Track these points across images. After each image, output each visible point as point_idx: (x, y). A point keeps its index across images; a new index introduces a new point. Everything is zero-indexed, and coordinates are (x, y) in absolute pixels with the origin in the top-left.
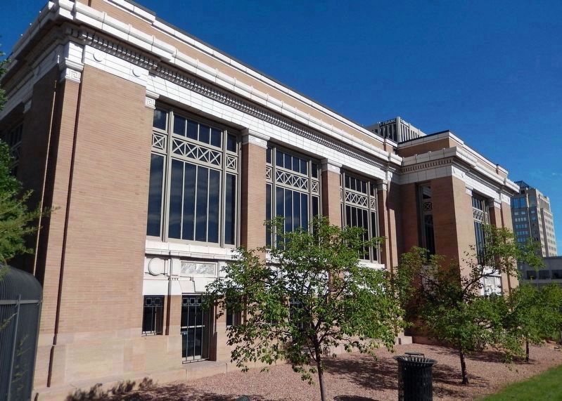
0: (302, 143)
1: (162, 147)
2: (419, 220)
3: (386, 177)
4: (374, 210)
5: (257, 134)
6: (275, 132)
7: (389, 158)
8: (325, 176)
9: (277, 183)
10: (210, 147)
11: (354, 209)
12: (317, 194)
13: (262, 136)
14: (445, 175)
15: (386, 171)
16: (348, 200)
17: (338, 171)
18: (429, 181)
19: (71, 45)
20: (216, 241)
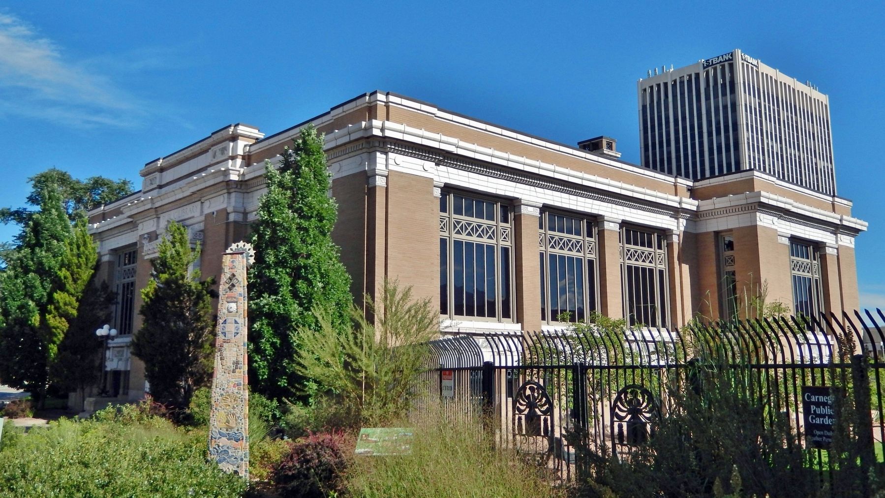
0: (575, 203)
1: (445, 230)
2: (719, 277)
3: (677, 226)
4: (662, 267)
5: (530, 203)
6: (547, 197)
7: (680, 203)
8: (601, 234)
9: (550, 250)
10: (485, 222)
11: (637, 269)
12: (593, 256)
13: (534, 204)
14: (749, 224)
15: (677, 219)
16: (629, 259)
17: (616, 227)
18: (731, 230)
19: (378, 154)
20: (494, 316)
